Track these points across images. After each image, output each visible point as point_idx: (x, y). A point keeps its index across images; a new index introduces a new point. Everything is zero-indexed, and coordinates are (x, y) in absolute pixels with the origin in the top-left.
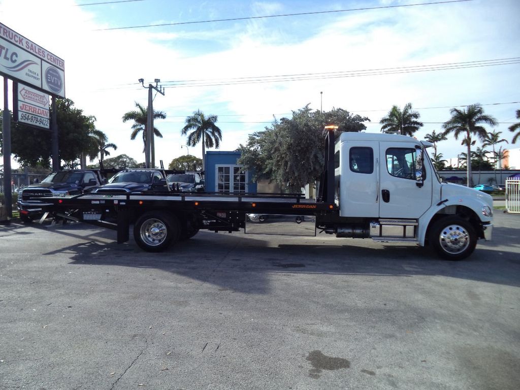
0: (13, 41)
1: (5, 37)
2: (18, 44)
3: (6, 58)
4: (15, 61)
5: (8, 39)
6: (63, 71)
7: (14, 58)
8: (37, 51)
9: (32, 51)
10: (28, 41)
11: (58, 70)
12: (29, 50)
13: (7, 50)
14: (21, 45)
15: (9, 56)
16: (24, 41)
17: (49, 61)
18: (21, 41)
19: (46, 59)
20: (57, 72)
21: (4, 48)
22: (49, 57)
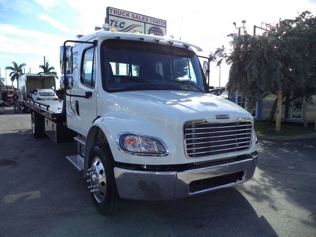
0: (122, 16)
1: (115, 15)
2: (125, 17)
3: (116, 26)
4: (123, 27)
5: (118, 15)
6: (166, 27)
7: (122, 25)
8: (141, 18)
9: (137, 19)
10: (133, 14)
11: (160, 27)
12: (134, 19)
13: (117, 21)
14: (128, 17)
15: (118, 24)
16: (130, 15)
17: (152, 23)
18: (128, 15)
19: (149, 22)
20: (159, 29)
21: (114, 21)
22: (152, 21)
